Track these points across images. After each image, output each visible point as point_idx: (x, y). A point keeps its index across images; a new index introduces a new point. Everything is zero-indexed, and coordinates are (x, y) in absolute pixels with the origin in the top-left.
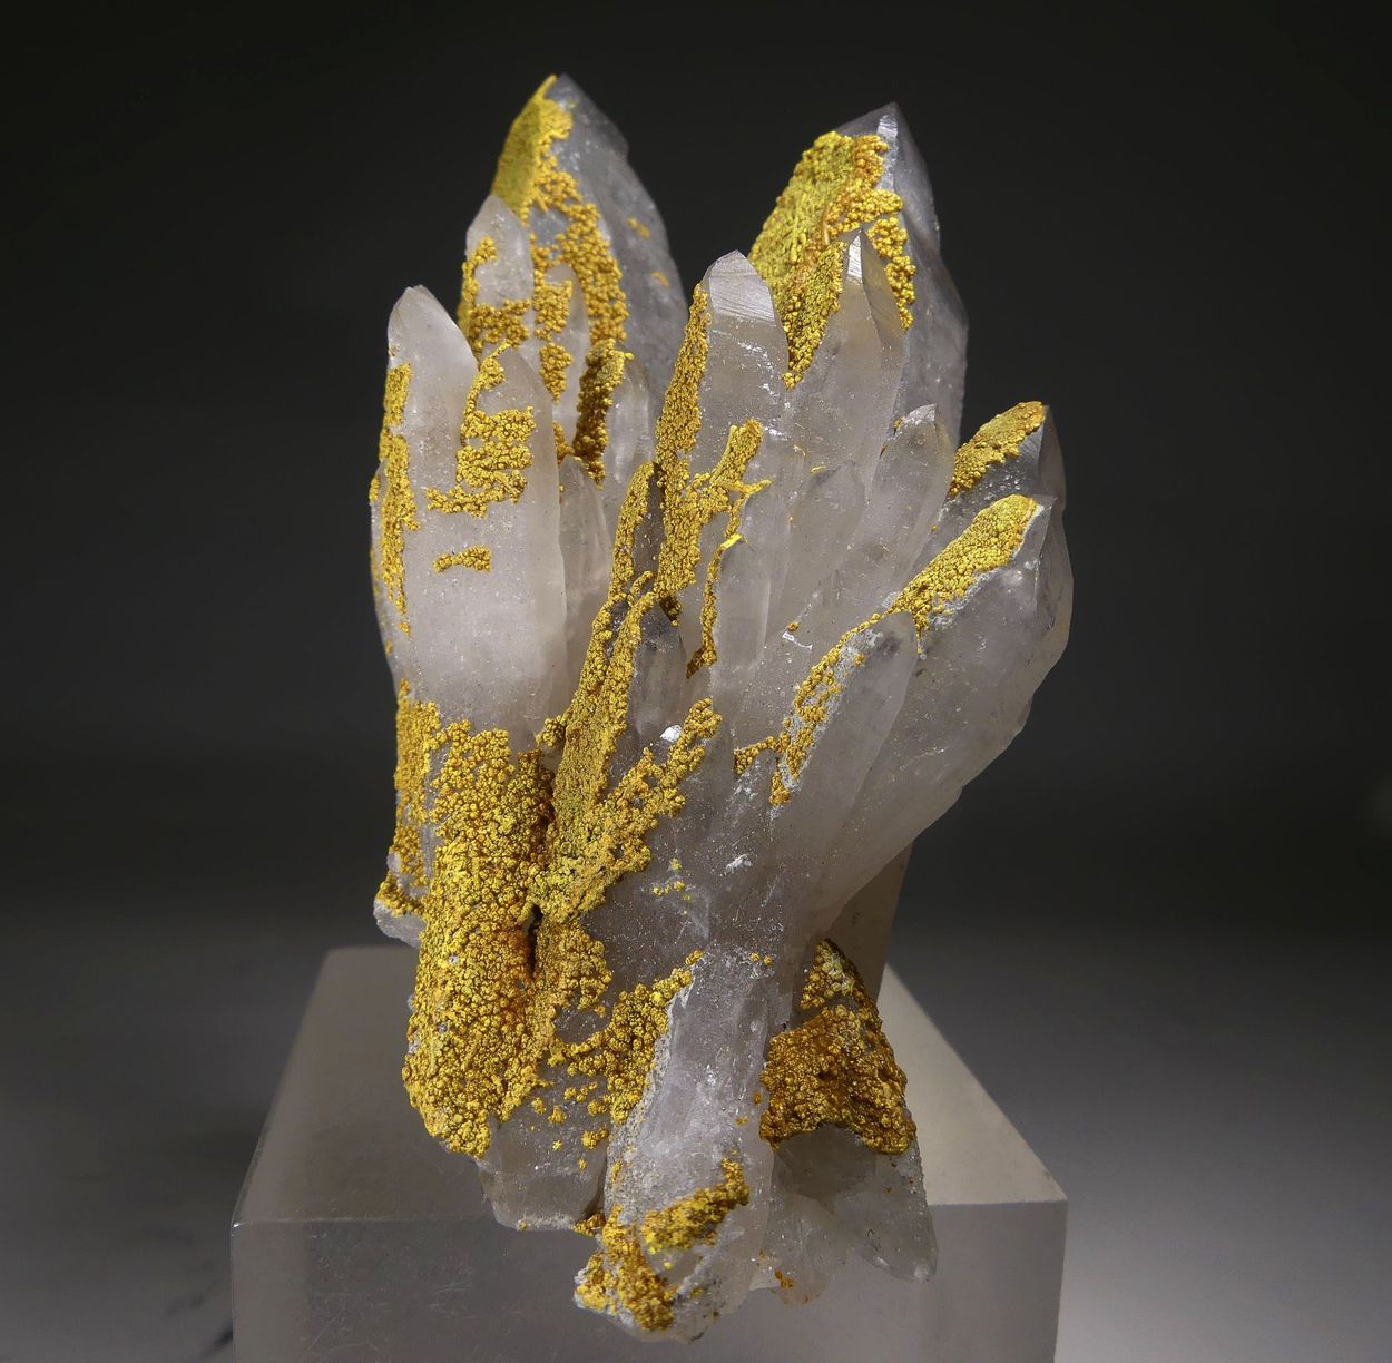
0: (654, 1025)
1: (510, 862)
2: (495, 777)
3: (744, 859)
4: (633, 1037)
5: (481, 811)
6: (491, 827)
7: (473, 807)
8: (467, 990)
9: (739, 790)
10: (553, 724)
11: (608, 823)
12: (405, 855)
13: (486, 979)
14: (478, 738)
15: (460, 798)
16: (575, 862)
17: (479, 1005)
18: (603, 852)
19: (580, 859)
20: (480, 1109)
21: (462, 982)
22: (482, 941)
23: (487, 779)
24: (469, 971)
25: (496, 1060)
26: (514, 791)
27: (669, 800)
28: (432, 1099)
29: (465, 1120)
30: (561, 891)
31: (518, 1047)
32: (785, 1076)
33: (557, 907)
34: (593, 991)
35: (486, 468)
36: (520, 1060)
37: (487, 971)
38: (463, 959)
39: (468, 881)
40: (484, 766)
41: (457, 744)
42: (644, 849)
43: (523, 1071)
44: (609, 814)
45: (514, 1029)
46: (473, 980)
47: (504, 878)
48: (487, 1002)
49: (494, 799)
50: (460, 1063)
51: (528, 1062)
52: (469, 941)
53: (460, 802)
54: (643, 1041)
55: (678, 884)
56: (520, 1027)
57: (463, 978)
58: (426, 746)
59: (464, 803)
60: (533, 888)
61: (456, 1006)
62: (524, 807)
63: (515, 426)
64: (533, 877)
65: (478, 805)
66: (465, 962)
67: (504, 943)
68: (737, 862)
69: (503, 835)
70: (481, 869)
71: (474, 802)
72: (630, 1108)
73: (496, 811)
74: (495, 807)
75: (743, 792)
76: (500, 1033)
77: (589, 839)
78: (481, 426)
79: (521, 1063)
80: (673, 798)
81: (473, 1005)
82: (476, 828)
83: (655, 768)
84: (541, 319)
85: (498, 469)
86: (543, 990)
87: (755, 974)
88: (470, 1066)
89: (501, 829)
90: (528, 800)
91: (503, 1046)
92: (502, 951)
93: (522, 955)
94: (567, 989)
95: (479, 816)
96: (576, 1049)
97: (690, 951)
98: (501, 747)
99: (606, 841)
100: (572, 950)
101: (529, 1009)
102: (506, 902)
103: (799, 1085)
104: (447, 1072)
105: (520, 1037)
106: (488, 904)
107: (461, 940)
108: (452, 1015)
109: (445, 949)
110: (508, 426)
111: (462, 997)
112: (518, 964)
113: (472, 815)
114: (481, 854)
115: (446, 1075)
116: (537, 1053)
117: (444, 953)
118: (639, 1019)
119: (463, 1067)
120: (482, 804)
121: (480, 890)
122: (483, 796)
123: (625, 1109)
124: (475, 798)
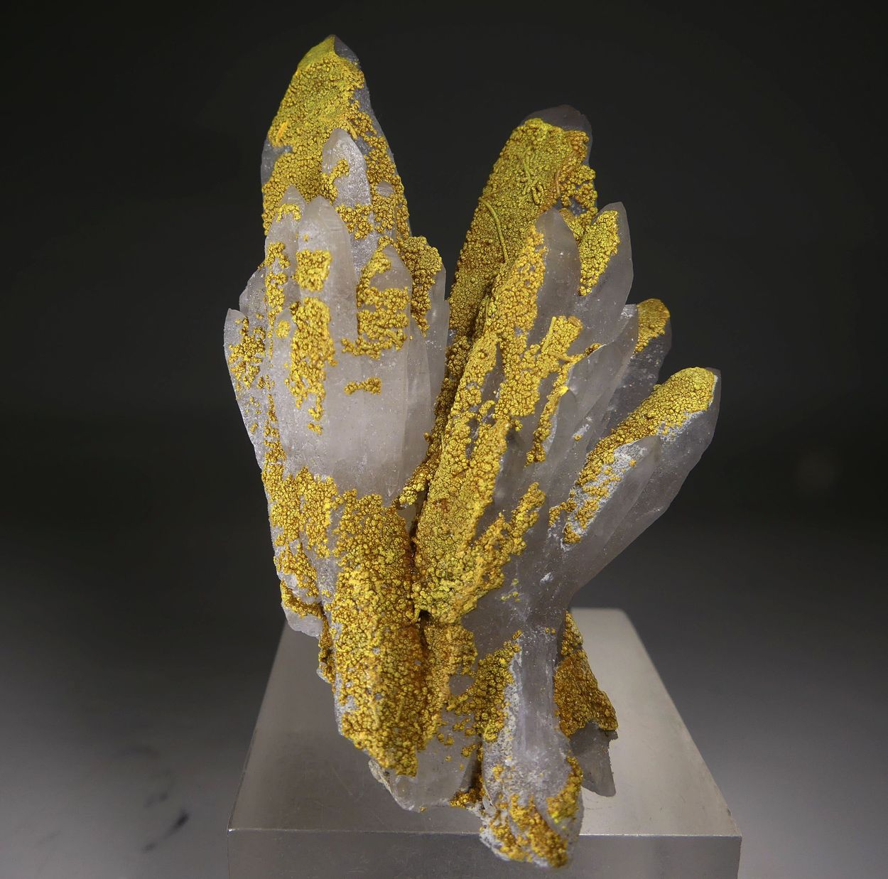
0: (502, 678)
1: (398, 582)
2: (376, 526)
3: (550, 576)
4: (489, 686)
5: (371, 550)
6: (380, 560)
7: (366, 547)
8: (391, 670)
9: (550, 536)
10: (411, 490)
11: (479, 560)
12: (299, 575)
13: (400, 661)
14: (362, 501)
15: (355, 540)
16: (453, 584)
17: (399, 679)
18: (477, 578)
19: (457, 582)
20: (412, 746)
21: (387, 665)
22: (393, 637)
23: (371, 527)
24: (389, 657)
25: (414, 712)
26: (388, 534)
27: (518, 545)
28: (381, 744)
29: (403, 755)
30: (445, 602)
31: (426, 702)
32: (566, 698)
33: (445, 613)
34: (469, 662)
35: (380, 326)
36: (429, 711)
37: (399, 655)
38: (384, 650)
39: (376, 598)
40: (368, 519)
41: (350, 505)
42: (502, 575)
43: (433, 718)
44: (478, 554)
45: (421, 691)
46: (393, 663)
47: (396, 594)
48: (404, 676)
49: (377, 541)
50: (395, 718)
51: (435, 712)
52: (385, 637)
53: (355, 543)
54: (496, 688)
55: (515, 593)
56: (425, 689)
57: (387, 663)
58: (327, 506)
59: (358, 544)
60: (420, 599)
61: (386, 681)
62: (396, 544)
63: (399, 300)
64: (419, 593)
65: (368, 545)
66: (386, 652)
67: (406, 636)
68: (546, 577)
69: (389, 564)
70: (382, 588)
71: (365, 543)
72: (497, 732)
73: (380, 548)
74: (378, 546)
75: (552, 536)
76: (414, 695)
77: (464, 569)
78: (377, 298)
79: (430, 712)
80: (520, 544)
81: (396, 679)
82: (371, 560)
83: (506, 525)
84: (379, 219)
85: (389, 328)
86: (435, 664)
87: (548, 640)
88: (402, 719)
89: (387, 561)
90: (397, 539)
91: (417, 703)
92: (406, 642)
93: (418, 644)
94: (455, 664)
95: (371, 553)
96: (461, 699)
97: (516, 630)
98: (379, 506)
99: (480, 571)
100: (456, 639)
101: (429, 678)
102: (401, 609)
103: (574, 701)
104: (388, 725)
105: (426, 696)
106: (391, 611)
107: (380, 638)
108: (385, 688)
109: (369, 644)
110: (394, 300)
111: (389, 675)
112: (417, 649)
113: (367, 552)
114: (379, 579)
115: (388, 727)
116: (440, 705)
117: (369, 647)
118: (492, 676)
119: (396, 721)
120: (370, 544)
121: (385, 603)
122: (370, 539)
123: (495, 732)
124: (365, 540)
